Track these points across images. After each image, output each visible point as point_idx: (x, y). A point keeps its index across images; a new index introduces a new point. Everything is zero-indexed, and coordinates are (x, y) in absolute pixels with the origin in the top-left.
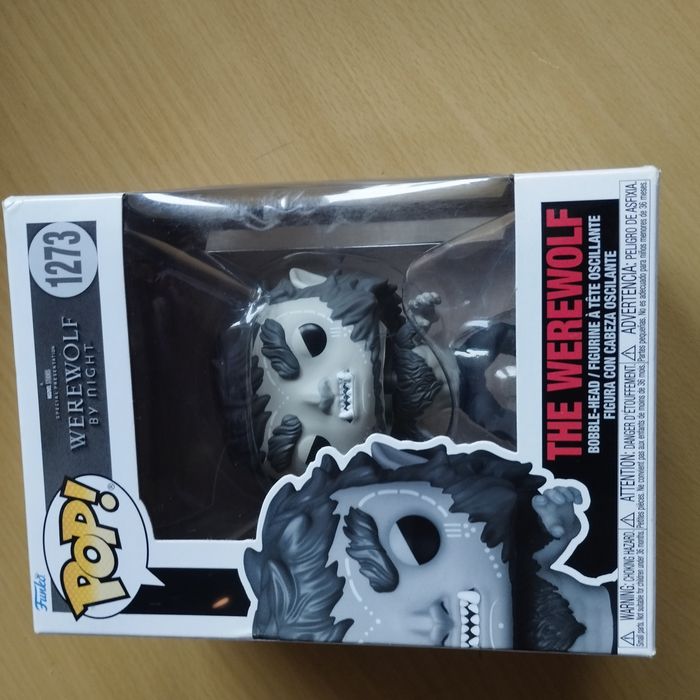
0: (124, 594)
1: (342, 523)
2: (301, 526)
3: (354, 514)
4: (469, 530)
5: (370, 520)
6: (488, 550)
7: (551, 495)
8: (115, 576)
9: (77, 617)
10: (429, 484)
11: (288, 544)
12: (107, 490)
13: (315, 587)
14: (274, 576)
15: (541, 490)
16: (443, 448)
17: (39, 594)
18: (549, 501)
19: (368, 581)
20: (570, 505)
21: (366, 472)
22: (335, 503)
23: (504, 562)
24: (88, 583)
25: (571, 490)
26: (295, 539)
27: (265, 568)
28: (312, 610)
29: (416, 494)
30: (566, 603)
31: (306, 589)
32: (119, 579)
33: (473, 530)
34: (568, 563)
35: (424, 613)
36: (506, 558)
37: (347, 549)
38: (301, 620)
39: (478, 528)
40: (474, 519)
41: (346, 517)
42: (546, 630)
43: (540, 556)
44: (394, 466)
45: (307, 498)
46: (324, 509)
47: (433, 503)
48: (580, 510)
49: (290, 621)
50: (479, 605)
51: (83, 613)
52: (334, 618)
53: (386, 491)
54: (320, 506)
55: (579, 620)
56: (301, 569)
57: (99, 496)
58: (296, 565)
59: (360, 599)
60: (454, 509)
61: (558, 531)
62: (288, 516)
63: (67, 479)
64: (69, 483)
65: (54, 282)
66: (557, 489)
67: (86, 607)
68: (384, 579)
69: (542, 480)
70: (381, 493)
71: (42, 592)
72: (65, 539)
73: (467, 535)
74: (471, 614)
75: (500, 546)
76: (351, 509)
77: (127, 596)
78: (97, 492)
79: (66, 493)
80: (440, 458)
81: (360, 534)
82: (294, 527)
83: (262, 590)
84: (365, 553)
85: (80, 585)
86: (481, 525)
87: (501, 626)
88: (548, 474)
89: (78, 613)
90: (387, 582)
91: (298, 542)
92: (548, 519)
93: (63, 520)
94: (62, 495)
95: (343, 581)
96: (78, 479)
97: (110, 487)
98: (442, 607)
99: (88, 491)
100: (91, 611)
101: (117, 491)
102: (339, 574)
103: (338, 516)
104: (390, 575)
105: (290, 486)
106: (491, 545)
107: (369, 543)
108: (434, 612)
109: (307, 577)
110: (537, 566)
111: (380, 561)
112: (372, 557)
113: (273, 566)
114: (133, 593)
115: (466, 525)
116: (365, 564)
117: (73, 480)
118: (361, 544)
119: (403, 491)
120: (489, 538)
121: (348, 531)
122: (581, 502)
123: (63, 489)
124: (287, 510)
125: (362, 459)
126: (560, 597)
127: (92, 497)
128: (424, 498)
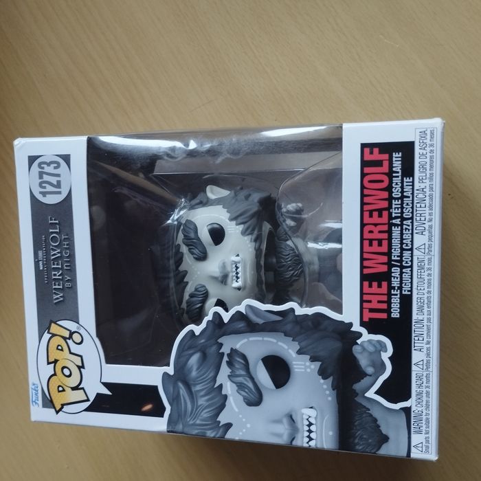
0: (86, 398)
1: (226, 358)
2: (199, 359)
3: (234, 352)
4: (309, 367)
5: (244, 357)
6: (322, 381)
7: (366, 345)
8: (81, 386)
9: (57, 412)
10: (283, 334)
11: (190, 371)
12: (76, 330)
13: (208, 400)
14: (181, 392)
15: (359, 341)
16: (292, 310)
17: (34, 396)
18: (364, 349)
19: (242, 398)
20: (378, 352)
21: (241, 325)
22: (221, 345)
23: (333, 390)
24: (64, 390)
25: (379, 342)
26: (195, 368)
27: (175, 386)
28: (205, 415)
29: (275, 341)
30: (375, 420)
31: (202, 401)
32: (83, 389)
33: (313, 367)
34: (376, 393)
35: (279, 421)
36: (335, 387)
37: (229, 376)
38: (198, 422)
39: (316, 366)
40: (313, 359)
41: (228, 355)
42: (361, 438)
43: (358, 387)
44: (260, 321)
45: (203, 341)
46: (214, 348)
47: (286, 347)
48: (386, 356)
49: (191, 422)
50: (316, 418)
51: (60, 410)
52: (219, 422)
53: (255, 338)
54: (211, 346)
55: (384, 432)
56: (198, 388)
57: (71, 334)
58: (195, 385)
59: (237, 410)
60: (299, 352)
61: (370, 370)
62: (191, 352)
63: (51, 322)
64: (53, 324)
65: (44, 194)
66: (370, 341)
67: (63, 405)
68: (253, 397)
69: (360, 335)
70: (251, 339)
71: (36, 394)
72: (50, 361)
73: (309, 370)
74: (310, 424)
75: (331, 379)
76: (232, 349)
77: (88, 400)
78: (70, 331)
79: (51, 331)
80: (290, 317)
81: (237, 366)
82: (194, 360)
83: (173, 400)
84: (240, 379)
85: (59, 391)
86: (318, 364)
87: (331, 433)
88: (364, 331)
89: (58, 409)
90: (255, 400)
91: (197, 369)
92: (363, 361)
93: (49, 349)
94: (48, 333)
95: (226, 397)
96: (58, 323)
97: (78, 328)
98: (291, 418)
99: (64, 330)
100: (66, 408)
101: (82, 331)
102: (223, 393)
103: (223, 354)
104: (257, 395)
105: (192, 332)
106: (324, 378)
107: (243, 373)
108: (285, 421)
109: (202, 393)
110: (355, 394)
111: (251, 385)
112: (245, 382)
113: (180, 385)
114: (92, 398)
115: (308, 363)
116: (241, 387)
117: (55, 323)
118: (238, 373)
119: (265, 339)
120: (323, 373)
121: (230, 364)
122: (386, 351)
123: (49, 328)
124: (190, 348)
125: (239, 316)
126: (371, 415)
127: (67, 334)
128: (280, 343)
